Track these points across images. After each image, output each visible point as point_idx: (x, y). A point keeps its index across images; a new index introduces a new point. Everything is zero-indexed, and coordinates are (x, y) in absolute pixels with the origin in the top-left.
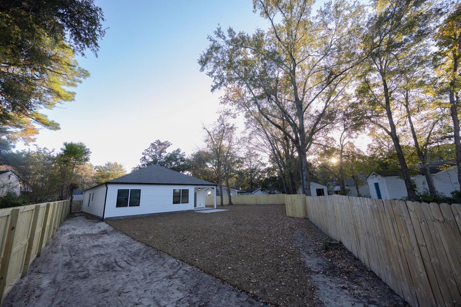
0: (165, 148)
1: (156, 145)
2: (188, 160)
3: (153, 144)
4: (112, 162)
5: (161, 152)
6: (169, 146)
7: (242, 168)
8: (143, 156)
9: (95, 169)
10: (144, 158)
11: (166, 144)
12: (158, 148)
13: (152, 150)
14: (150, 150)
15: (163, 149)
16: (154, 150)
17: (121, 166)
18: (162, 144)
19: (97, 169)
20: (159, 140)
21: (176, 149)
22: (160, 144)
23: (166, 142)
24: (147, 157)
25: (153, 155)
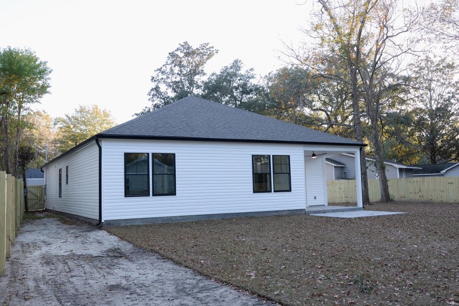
0: (202, 63)
1: (181, 55)
2: (257, 90)
3: (172, 55)
4: (89, 106)
5: (194, 72)
6: (210, 56)
7: (403, 107)
8: (153, 85)
9: (55, 124)
10: (157, 89)
11: (206, 53)
12: (185, 63)
13: (172, 70)
14: (168, 71)
15: (197, 66)
16: (176, 70)
17: (106, 115)
18: (193, 53)
19: (59, 125)
20: (186, 43)
22: (190, 53)
23: (203, 46)
24: (163, 88)
25: (176, 83)
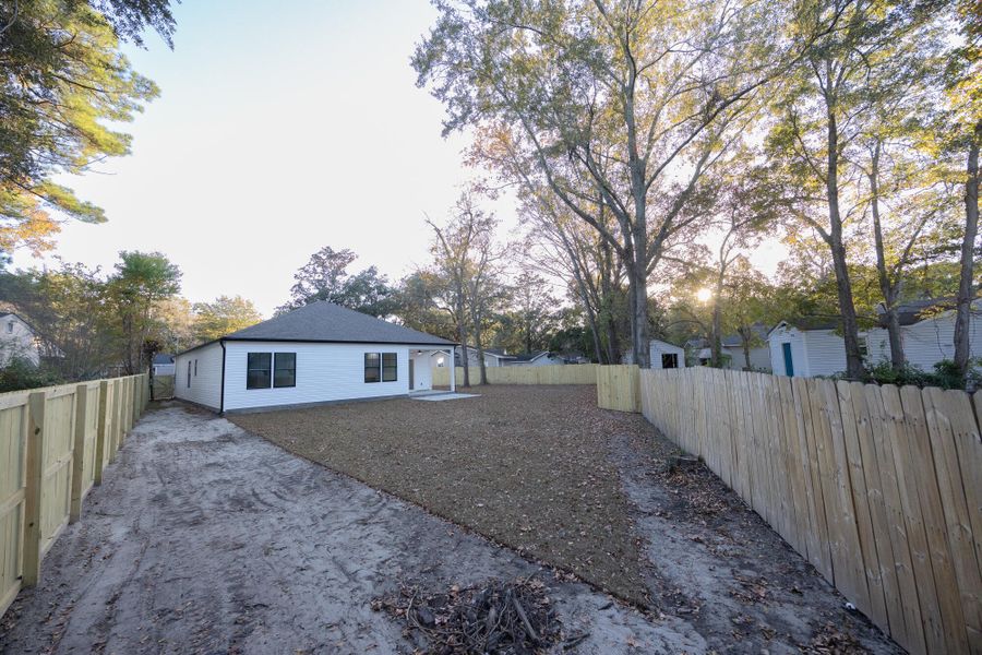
0: (344, 265)
1: (324, 257)
2: (394, 292)
3: (315, 257)
4: (231, 296)
5: (335, 273)
6: (351, 259)
7: (510, 309)
8: (297, 282)
9: (194, 309)
10: (300, 285)
11: (346, 258)
12: (327, 264)
13: (314, 269)
14: (311, 270)
15: (339, 267)
16: (319, 269)
17: (250, 305)
18: (336, 256)
19: (199, 310)
20: (328, 248)
21: (367, 269)
22: (332, 256)
23: (345, 252)
24: (306, 285)
25: (318, 281)
